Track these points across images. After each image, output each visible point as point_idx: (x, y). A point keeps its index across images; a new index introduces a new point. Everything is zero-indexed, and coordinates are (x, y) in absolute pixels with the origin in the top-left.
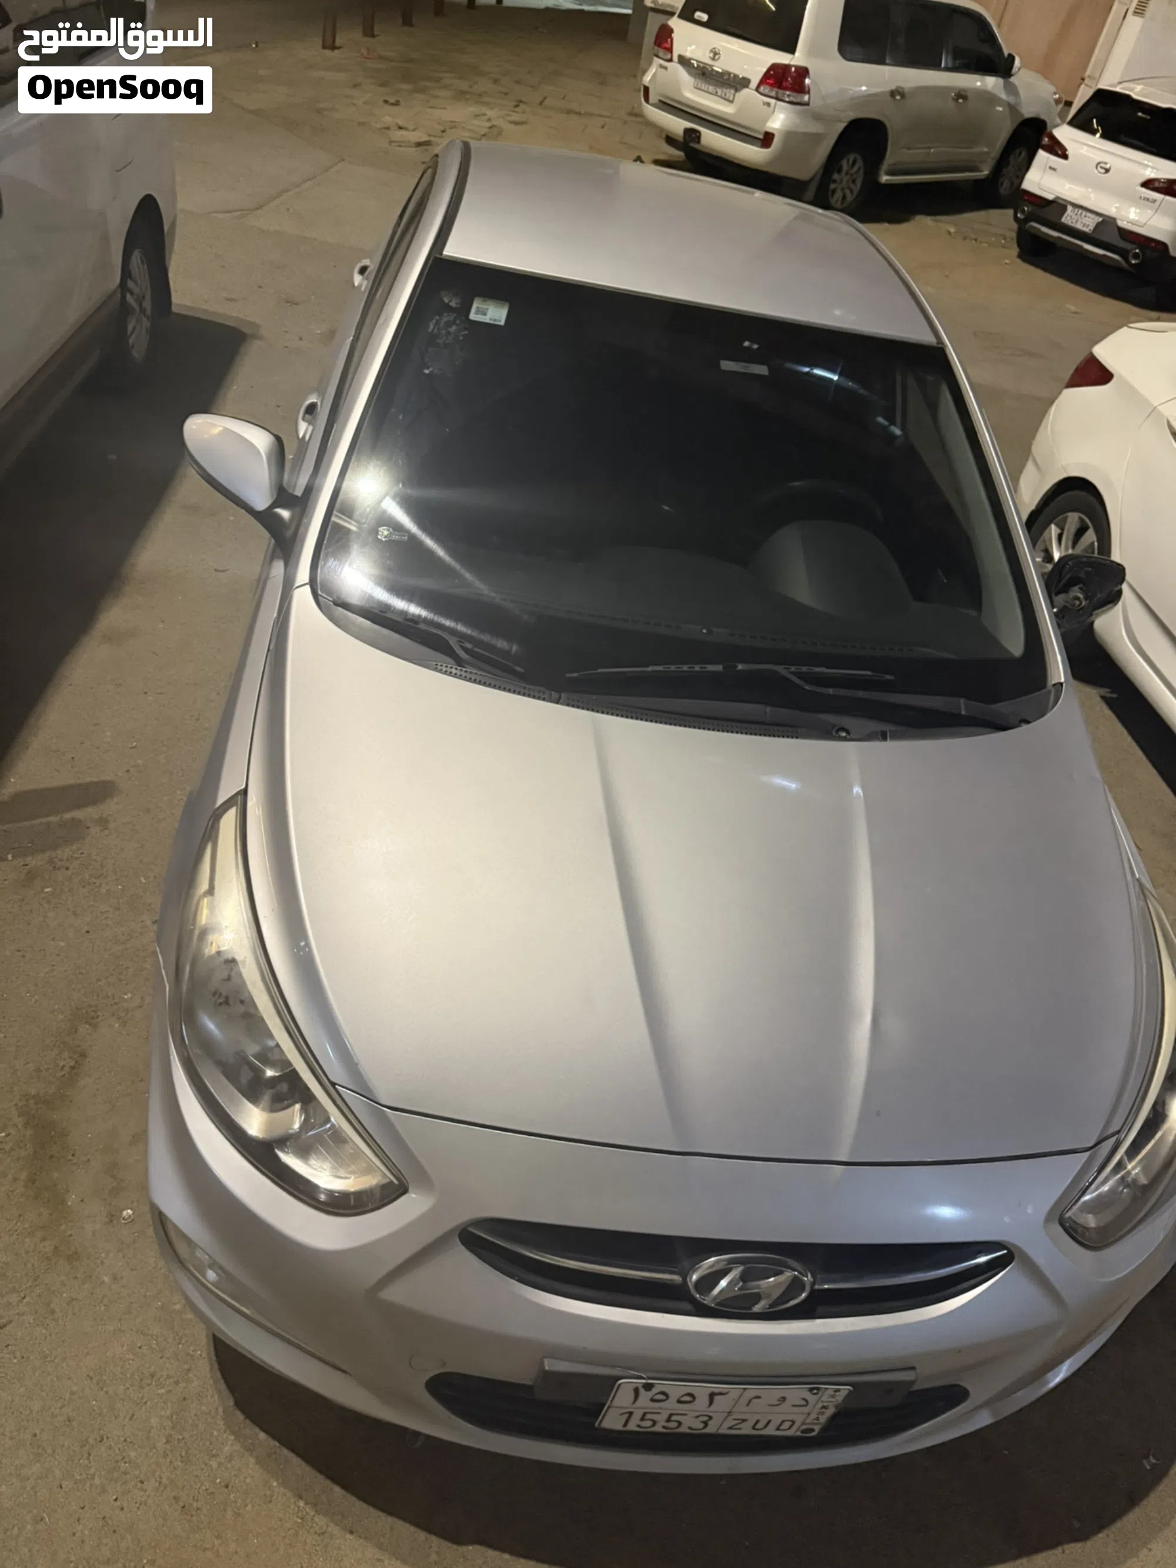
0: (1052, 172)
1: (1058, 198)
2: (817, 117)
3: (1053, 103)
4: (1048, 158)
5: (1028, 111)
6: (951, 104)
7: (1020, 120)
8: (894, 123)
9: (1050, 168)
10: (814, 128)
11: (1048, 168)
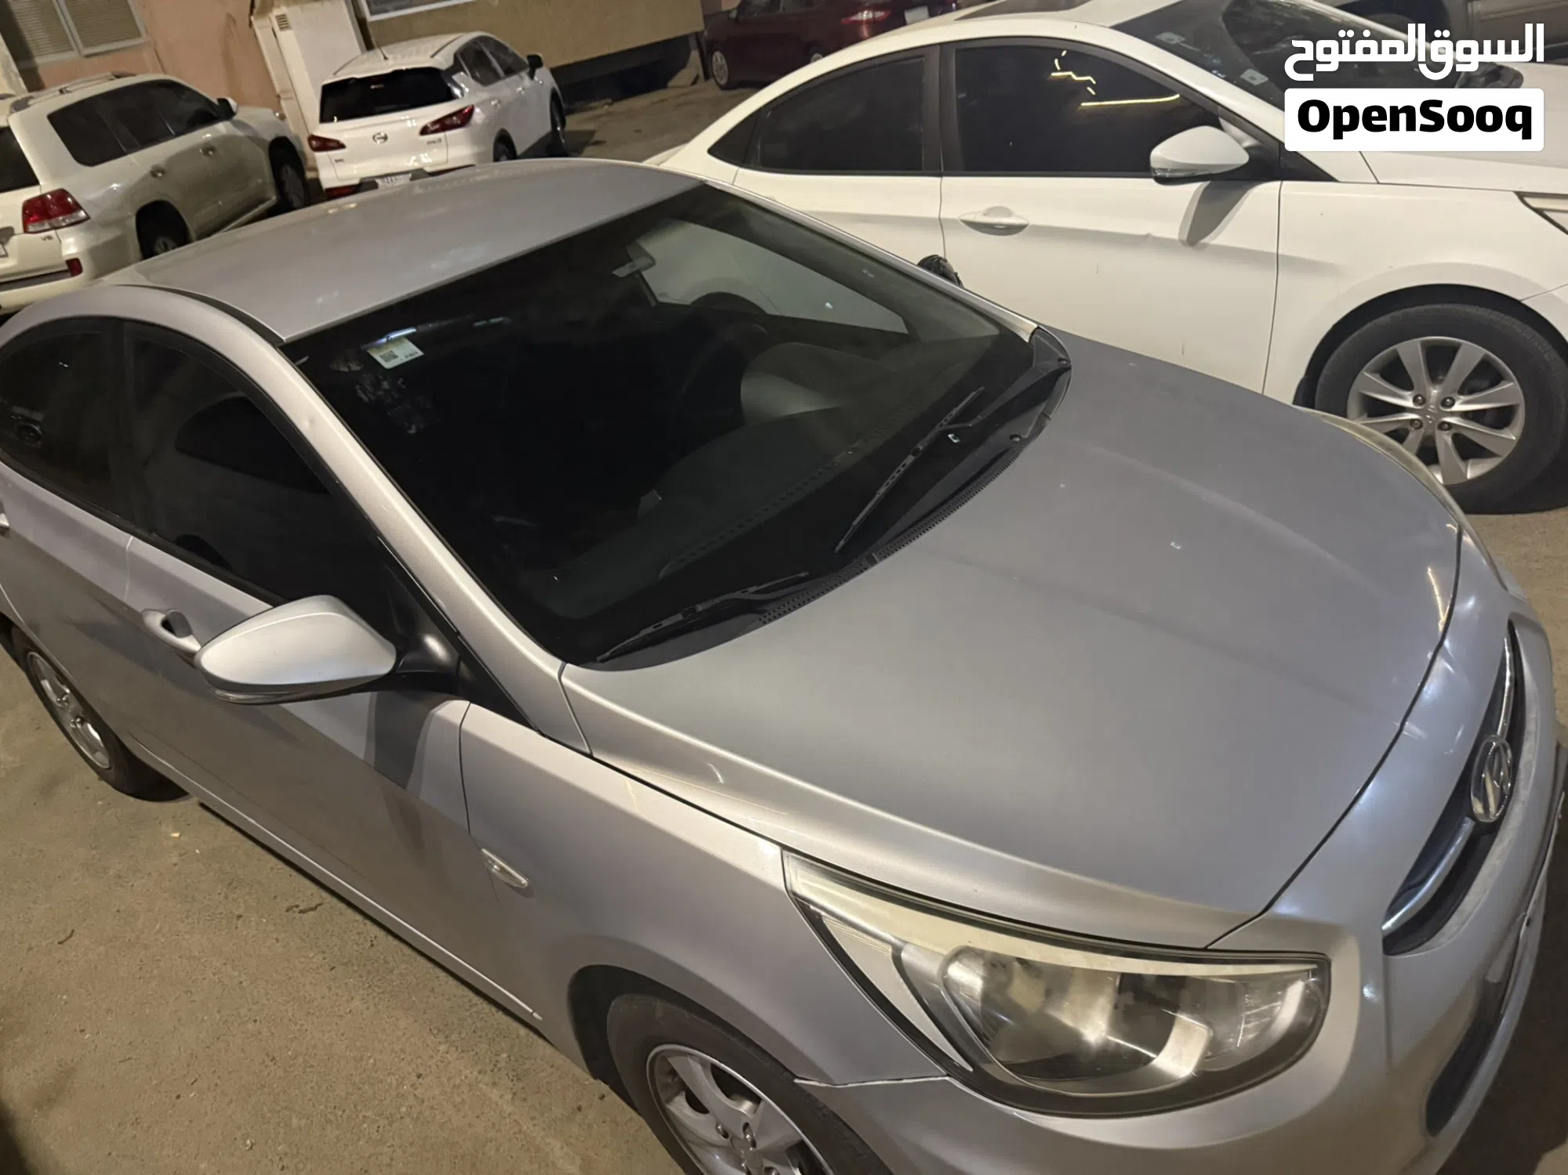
0: (340, 163)
1: (362, 179)
2: (106, 225)
3: (280, 122)
4: (329, 156)
5: (269, 137)
6: (206, 159)
7: (268, 145)
8: (174, 197)
9: (337, 161)
10: (108, 236)
11: (334, 163)
